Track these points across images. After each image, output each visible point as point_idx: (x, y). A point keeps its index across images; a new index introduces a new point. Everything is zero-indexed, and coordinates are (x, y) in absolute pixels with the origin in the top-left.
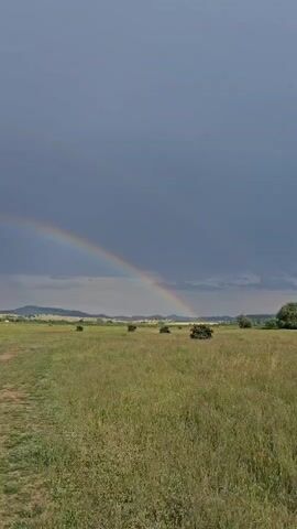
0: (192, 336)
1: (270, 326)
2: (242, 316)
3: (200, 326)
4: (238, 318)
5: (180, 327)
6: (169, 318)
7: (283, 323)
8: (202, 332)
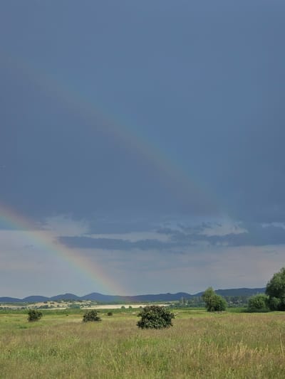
0: (141, 325)
1: (255, 307)
2: (210, 292)
3: (153, 308)
4: (203, 295)
5: (110, 313)
6: (87, 298)
7: (277, 301)
8: (155, 318)
